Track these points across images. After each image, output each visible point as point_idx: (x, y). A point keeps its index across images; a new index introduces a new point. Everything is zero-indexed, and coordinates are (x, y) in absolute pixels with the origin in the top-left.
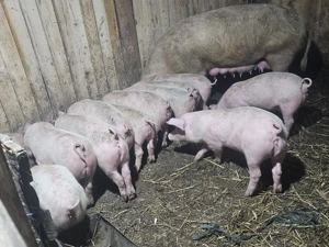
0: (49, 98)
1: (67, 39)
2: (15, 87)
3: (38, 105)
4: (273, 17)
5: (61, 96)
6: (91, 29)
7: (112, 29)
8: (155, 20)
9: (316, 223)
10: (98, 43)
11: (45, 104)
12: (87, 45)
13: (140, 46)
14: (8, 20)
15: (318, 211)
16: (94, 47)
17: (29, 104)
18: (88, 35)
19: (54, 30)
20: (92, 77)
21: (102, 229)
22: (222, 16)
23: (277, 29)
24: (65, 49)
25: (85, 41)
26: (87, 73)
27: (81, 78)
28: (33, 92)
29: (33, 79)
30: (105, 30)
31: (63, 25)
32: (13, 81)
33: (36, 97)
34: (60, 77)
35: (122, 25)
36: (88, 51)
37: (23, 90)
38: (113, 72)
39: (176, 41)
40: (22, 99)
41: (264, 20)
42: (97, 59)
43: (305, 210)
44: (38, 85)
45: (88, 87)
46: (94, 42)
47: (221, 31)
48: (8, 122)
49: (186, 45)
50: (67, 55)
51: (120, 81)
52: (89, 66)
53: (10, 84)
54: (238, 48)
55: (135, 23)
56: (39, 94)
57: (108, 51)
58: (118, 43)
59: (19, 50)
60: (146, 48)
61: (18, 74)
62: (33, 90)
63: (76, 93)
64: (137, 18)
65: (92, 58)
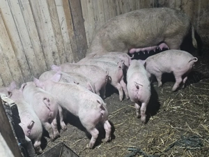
0: (30, 69)
1: (41, 31)
2: (8, 62)
3: (23, 74)
4: (168, 16)
5: (37, 68)
6: (56, 25)
7: (69, 25)
8: (96, 19)
9: (202, 146)
10: (60, 34)
11: (27, 73)
12: (53, 35)
13: (87, 35)
14: (4, 20)
15: (203, 138)
16: (58, 36)
17: (17, 73)
18: (54, 29)
19: (32, 26)
20: (57, 55)
21: (65, 152)
22: (136, 15)
23: (171, 23)
24: (40, 38)
25: (52, 33)
26: (54, 53)
27: (50, 56)
28: (20, 65)
29: (19, 57)
30: (64, 25)
31: (38, 23)
32: (7, 59)
33: (21, 69)
34: (36, 56)
35: (75, 22)
36: (54, 39)
37: (13, 64)
38: (70, 51)
39: (108, 31)
40: (13, 70)
41: (162, 18)
42: (60, 43)
43: (195, 137)
44: (23, 61)
45: (55, 62)
46: (58, 33)
47: (136, 25)
48: (4, 85)
49: (115, 34)
50: (41, 42)
51: (75, 57)
52: (55, 49)
53: (5, 61)
54: (146, 35)
55: (83, 20)
56: (24, 67)
57: (66, 38)
58: (73, 33)
59: (11, 39)
60: (91, 37)
61: (10, 54)
62: (19, 64)
63: (47, 65)
64: (84, 18)
65: (57, 43)
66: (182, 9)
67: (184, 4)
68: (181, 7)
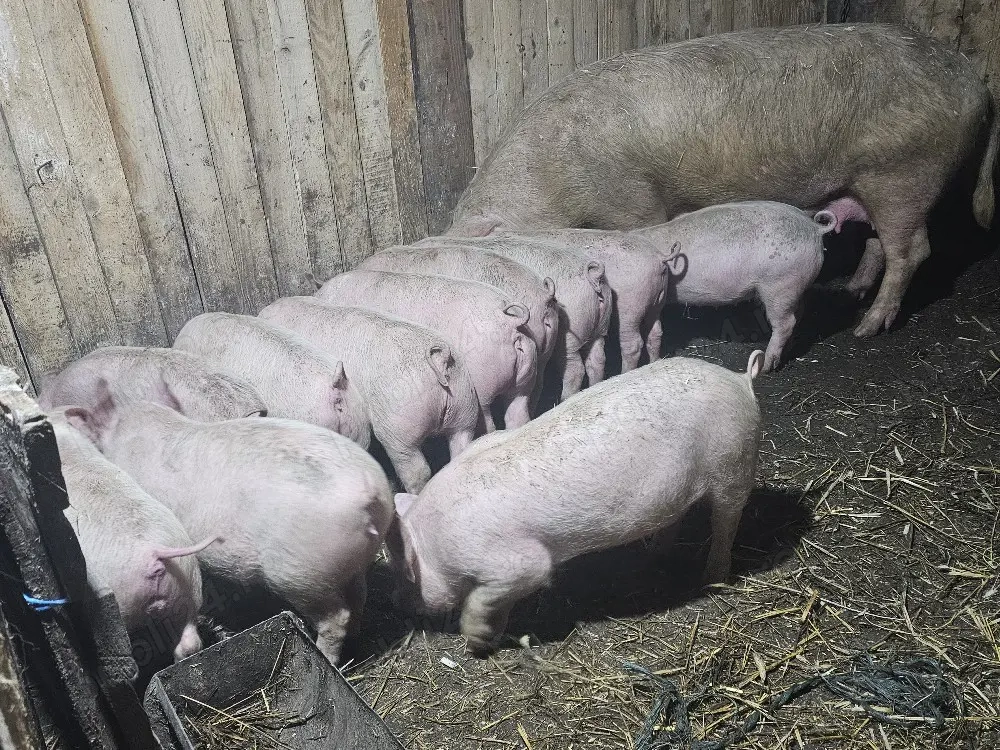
0: (190, 261)
1: (257, 89)
2: (93, 222)
3: (157, 281)
5: (226, 258)
6: (330, 66)
7: (393, 71)
8: (528, 49)
9: (947, 710)
10: (350, 108)
11: (177, 279)
12: (316, 113)
13: (477, 122)
14: (87, 25)
15: (962, 674)
16: (336, 117)
17: (132, 276)
18: (320, 80)
19: (219, 62)
20: (324, 208)
24: (250, 121)
25: (310, 101)
26: (310, 197)
27: (291, 206)
28: (146, 240)
29: (148, 202)
30: (372, 70)
31: (247, 50)
32: (91, 204)
33: (152, 256)
34: (227, 202)
35: (425, 59)
36: (317, 128)
37: (117, 235)
38: (390, 195)
39: (579, 119)
40: (113, 263)
42: (343, 152)
43: (922, 667)
44: (161, 223)
45: (311, 238)
46: (338, 104)
48: (66, 323)
49: (609, 131)
50: (253, 139)
51: (409, 223)
52: (317, 173)
53: (80, 215)
54: (760, 158)
55: (467, 53)
56: (163, 248)
57: (377, 132)
58: (411, 109)
59: (113, 115)
60: (494, 132)
61: (104, 184)
62: (144, 235)
63: (273, 251)
64: (470, 39)
65: (328, 150)
66: (964, 29)
67: (977, 9)
68: (960, 19)
